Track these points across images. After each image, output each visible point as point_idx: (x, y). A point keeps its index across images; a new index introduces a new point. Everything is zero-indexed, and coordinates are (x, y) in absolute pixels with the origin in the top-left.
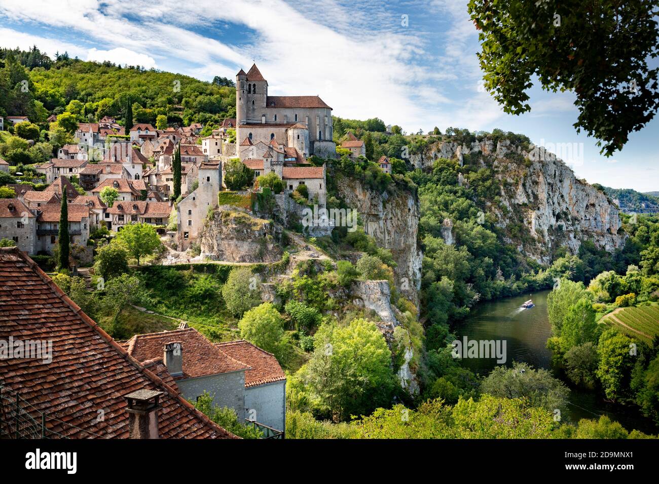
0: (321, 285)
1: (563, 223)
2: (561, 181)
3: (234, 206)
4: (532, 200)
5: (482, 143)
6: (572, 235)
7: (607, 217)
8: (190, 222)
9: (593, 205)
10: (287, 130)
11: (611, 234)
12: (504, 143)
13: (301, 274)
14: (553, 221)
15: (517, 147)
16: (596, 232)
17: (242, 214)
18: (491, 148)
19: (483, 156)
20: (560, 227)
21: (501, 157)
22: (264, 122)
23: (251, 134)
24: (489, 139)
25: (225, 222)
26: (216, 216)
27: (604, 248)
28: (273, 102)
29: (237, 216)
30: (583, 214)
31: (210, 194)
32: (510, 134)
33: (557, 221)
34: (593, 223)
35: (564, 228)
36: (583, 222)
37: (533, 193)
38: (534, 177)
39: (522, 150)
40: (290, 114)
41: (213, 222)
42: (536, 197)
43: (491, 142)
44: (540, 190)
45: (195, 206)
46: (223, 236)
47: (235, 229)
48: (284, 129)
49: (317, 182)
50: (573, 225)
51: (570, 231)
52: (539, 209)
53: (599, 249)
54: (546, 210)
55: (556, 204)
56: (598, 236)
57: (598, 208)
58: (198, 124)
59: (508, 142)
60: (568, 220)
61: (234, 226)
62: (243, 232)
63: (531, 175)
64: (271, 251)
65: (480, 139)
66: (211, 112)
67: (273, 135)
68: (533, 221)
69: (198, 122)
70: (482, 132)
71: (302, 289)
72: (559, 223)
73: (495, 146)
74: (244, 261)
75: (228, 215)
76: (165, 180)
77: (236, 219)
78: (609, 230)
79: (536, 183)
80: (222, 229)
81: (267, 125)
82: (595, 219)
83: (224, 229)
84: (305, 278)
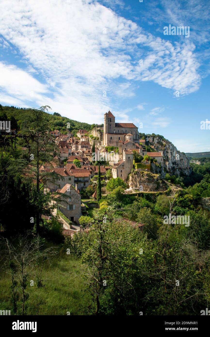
0: (187, 200)
1: (175, 166)
2: (173, 151)
3: (143, 169)
4: (166, 158)
5: (149, 138)
6: (177, 170)
7: (186, 163)
8: (121, 175)
9: (182, 159)
10: (125, 136)
11: (188, 169)
12: (156, 138)
13: (179, 196)
14: (172, 165)
15: (161, 140)
16: (183, 169)
17: (148, 173)
18: (152, 140)
19: (150, 143)
20: (174, 167)
21: (156, 143)
22: (114, 132)
23: (111, 137)
24: (152, 137)
25: (142, 175)
26: (138, 173)
27: (186, 174)
28: (118, 125)
29: (147, 173)
30: (179, 162)
31: (130, 164)
32: (158, 135)
33: (173, 165)
34: (182, 165)
35: (175, 168)
36: (179, 165)
37: (167, 156)
38: (167, 150)
39: (162, 141)
40: (124, 130)
41: (136, 176)
42: (167, 157)
43: (152, 138)
44: (169, 155)
45: (124, 168)
46: (141, 181)
47: (148, 178)
48: (124, 136)
49: (160, 158)
50: (178, 166)
51: (177, 168)
52: (168, 161)
53: (184, 174)
54: (170, 161)
55: (173, 159)
56: (184, 170)
57: (184, 160)
58: (57, 131)
59: (158, 138)
60: (176, 165)
61: (147, 177)
62: (150, 179)
63: (166, 149)
64: (162, 187)
65: (149, 137)
66: (60, 126)
67: (119, 138)
68: (167, 165)
69: (57, 130)
70: (149, 134)
71: (181, 202)
72: (173, 166)
73: (154, 139)
74: (151, 191)
75: (143, 173)
76: (86, 156)
77: (147, 174)
78: (187, 168)
79: (167, 152)
80: (141, 178)
81: (116, 134)
82: (183, 164)
83: (142, 179)
84: (181, 198)
